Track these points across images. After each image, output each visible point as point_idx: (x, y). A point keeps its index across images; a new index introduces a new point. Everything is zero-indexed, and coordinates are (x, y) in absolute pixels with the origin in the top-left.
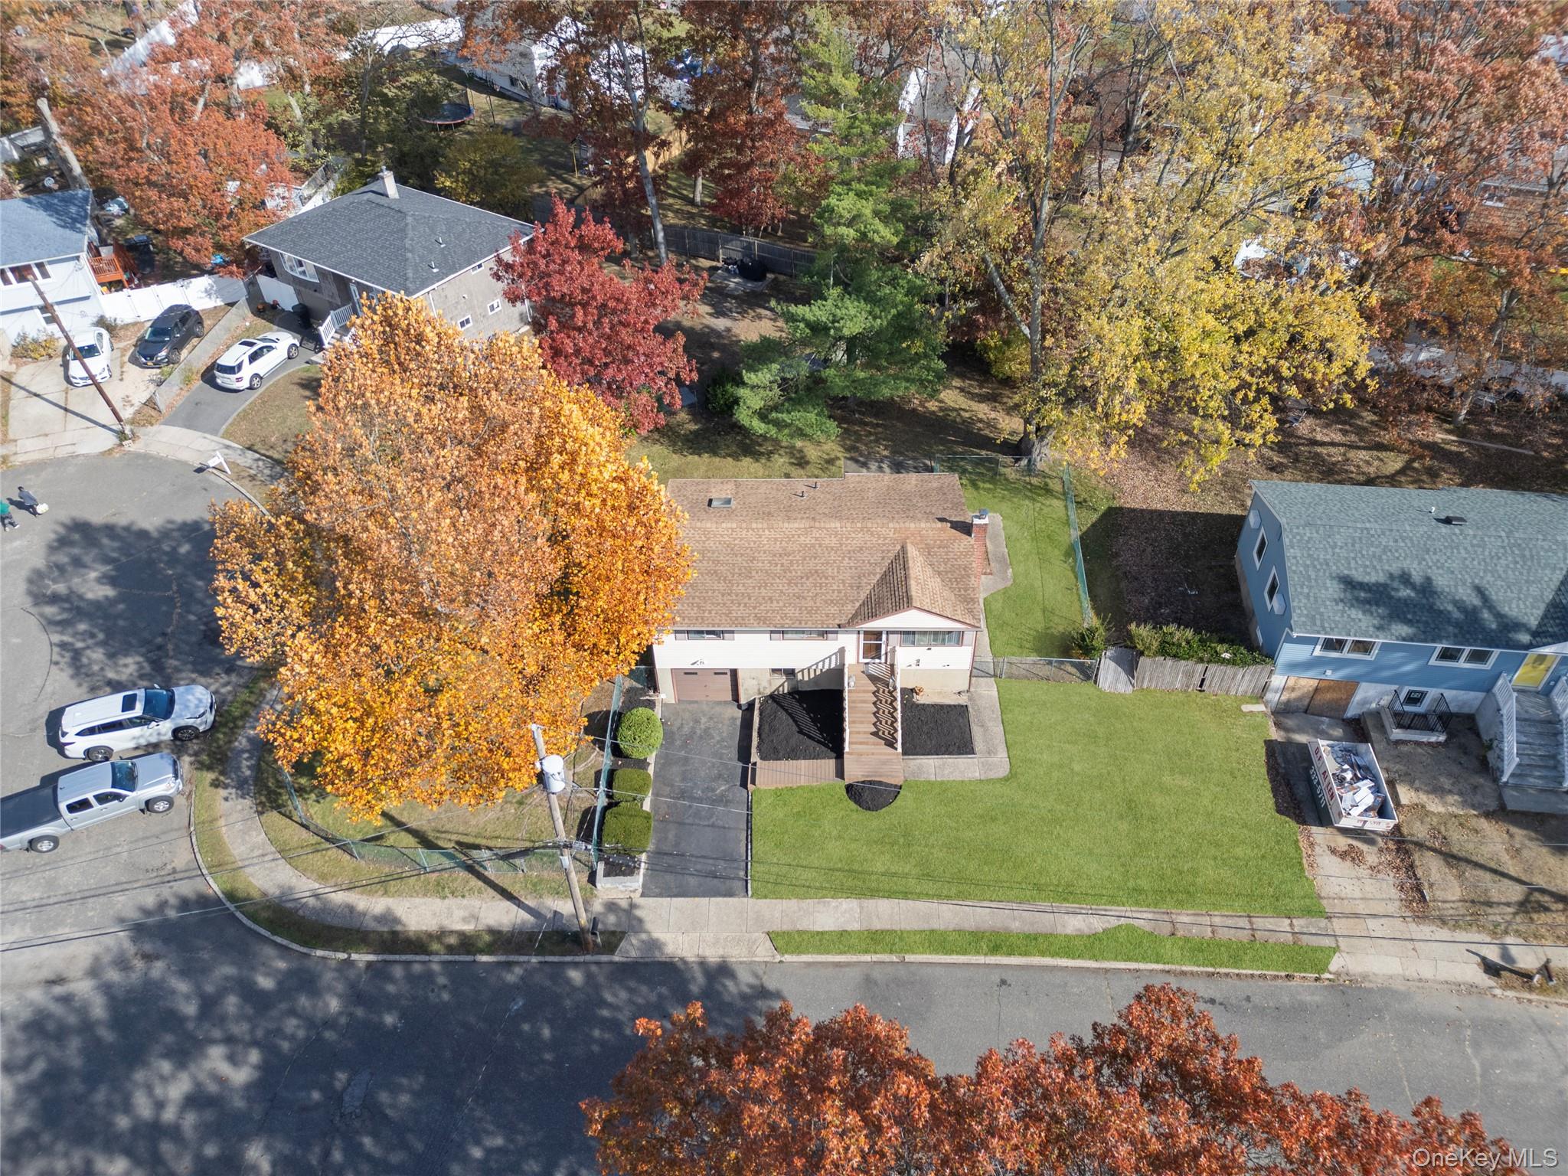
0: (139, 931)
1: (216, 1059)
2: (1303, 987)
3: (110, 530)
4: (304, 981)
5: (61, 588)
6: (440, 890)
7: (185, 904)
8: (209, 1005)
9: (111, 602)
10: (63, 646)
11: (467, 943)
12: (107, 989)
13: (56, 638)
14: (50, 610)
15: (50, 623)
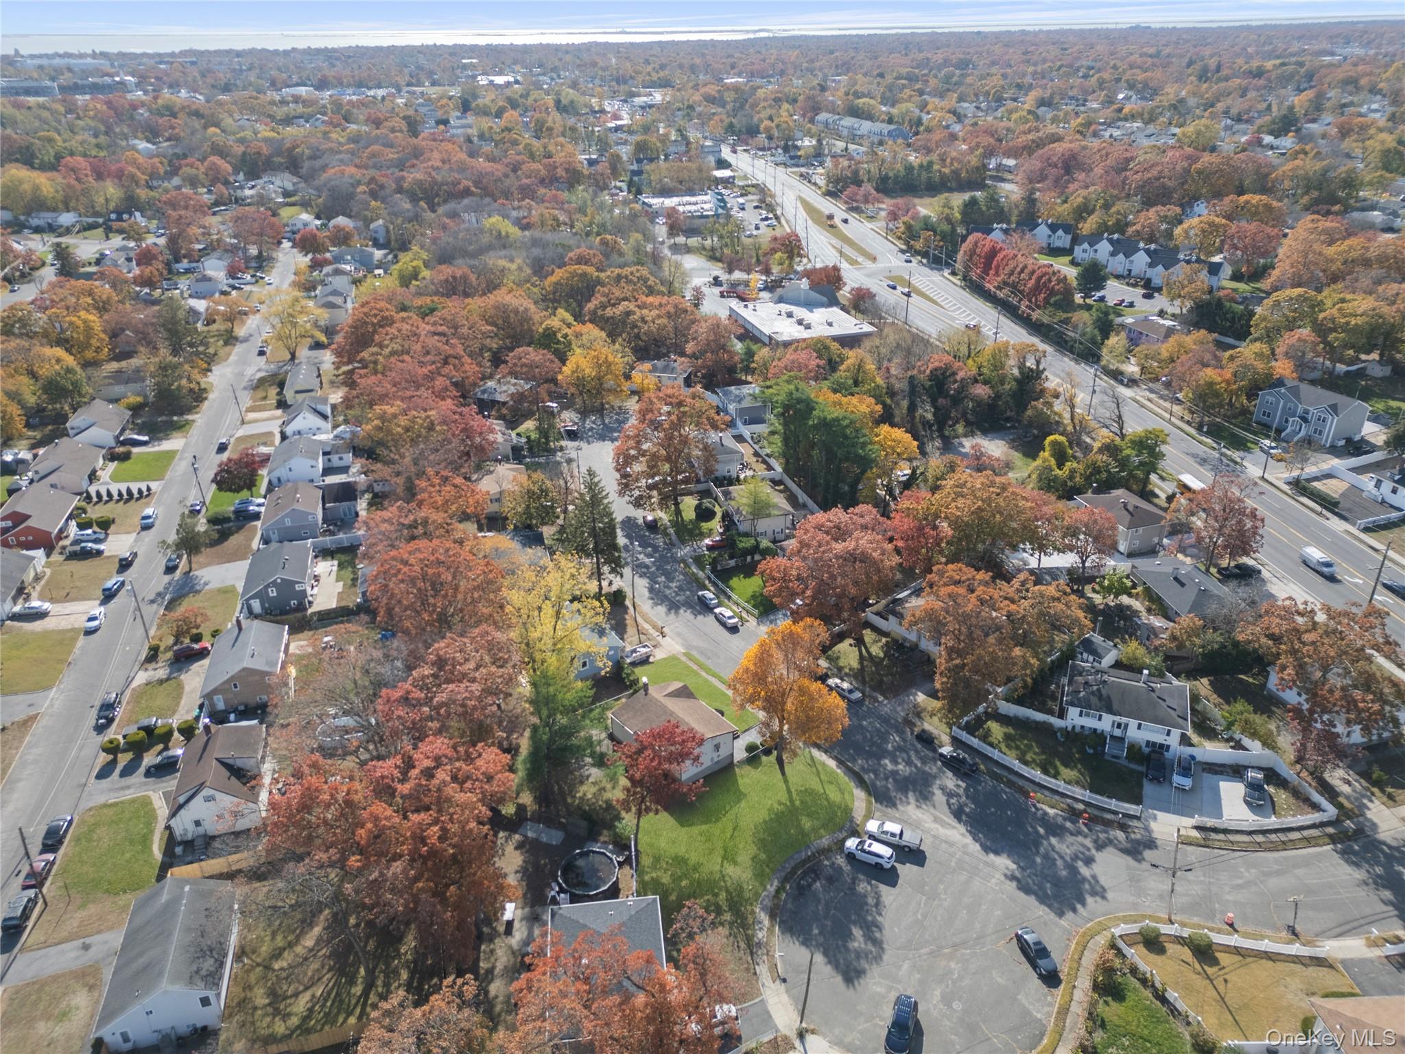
0: (894, 805)
1: (890, 767)
2: (694, 653)
3: (837, 967)
4: (867, 771)
5: (870, 947)
6: (824, 764)
7: (881, 803)
8: (886, 779)
9: (855, 923)
10: (880, 915)
11: (826, 752)
12: (907, 797)
13: (879, 918)
14: (878, 935)
15: (880, 928)
